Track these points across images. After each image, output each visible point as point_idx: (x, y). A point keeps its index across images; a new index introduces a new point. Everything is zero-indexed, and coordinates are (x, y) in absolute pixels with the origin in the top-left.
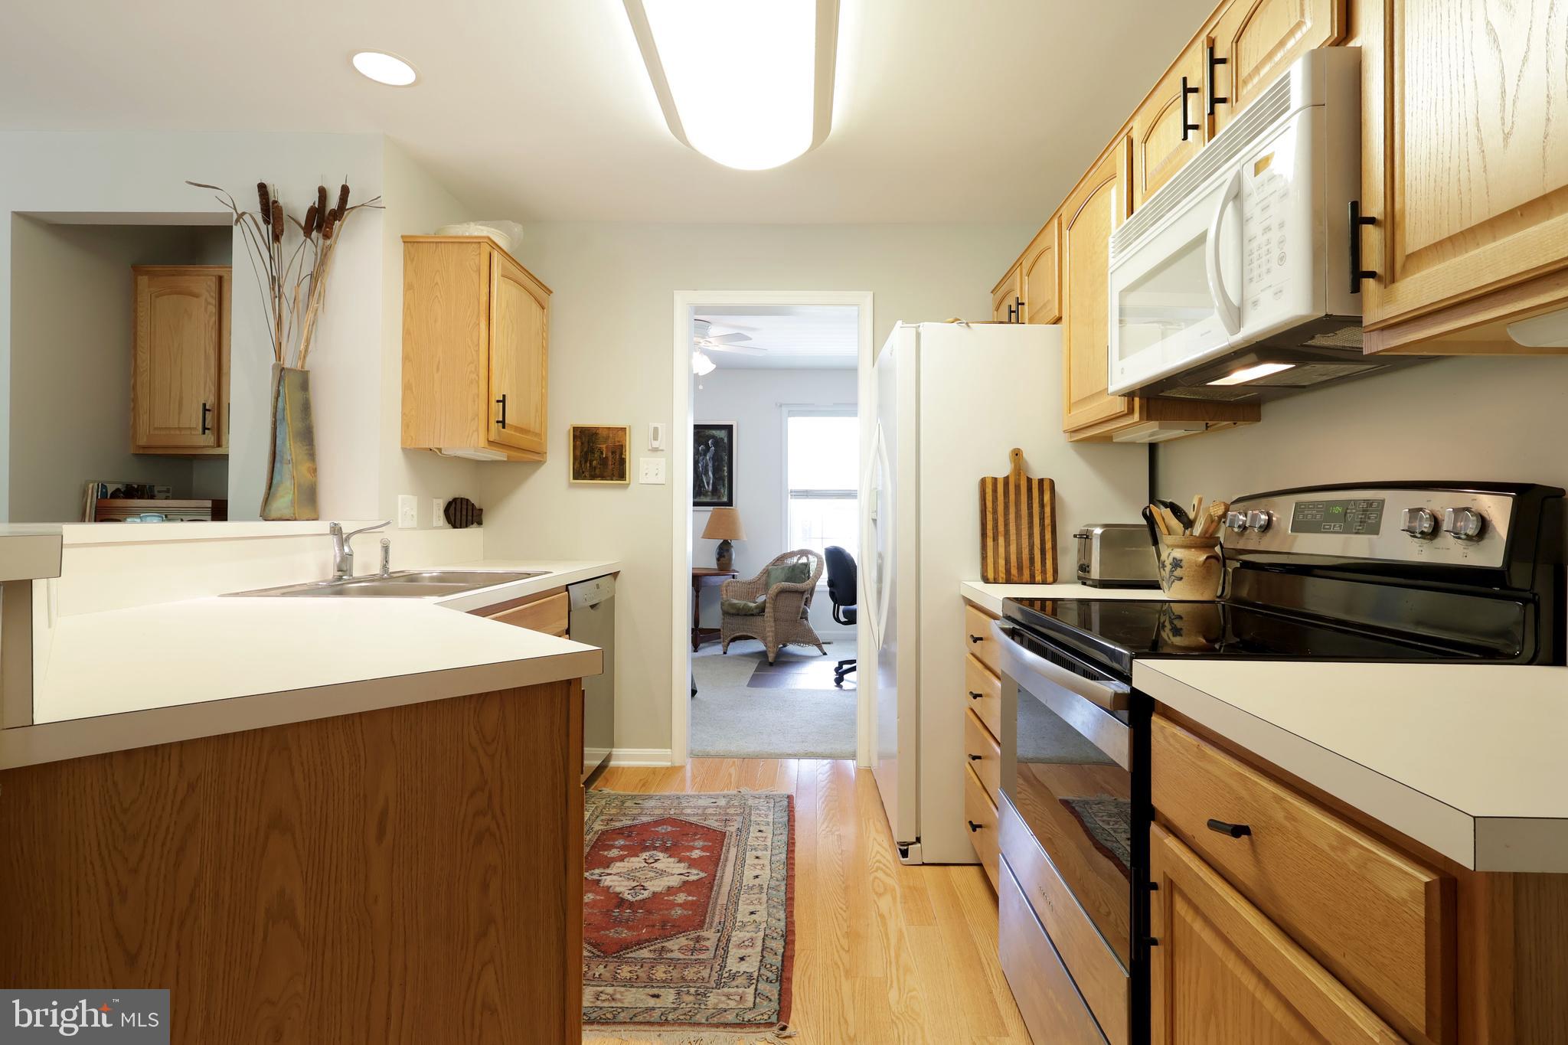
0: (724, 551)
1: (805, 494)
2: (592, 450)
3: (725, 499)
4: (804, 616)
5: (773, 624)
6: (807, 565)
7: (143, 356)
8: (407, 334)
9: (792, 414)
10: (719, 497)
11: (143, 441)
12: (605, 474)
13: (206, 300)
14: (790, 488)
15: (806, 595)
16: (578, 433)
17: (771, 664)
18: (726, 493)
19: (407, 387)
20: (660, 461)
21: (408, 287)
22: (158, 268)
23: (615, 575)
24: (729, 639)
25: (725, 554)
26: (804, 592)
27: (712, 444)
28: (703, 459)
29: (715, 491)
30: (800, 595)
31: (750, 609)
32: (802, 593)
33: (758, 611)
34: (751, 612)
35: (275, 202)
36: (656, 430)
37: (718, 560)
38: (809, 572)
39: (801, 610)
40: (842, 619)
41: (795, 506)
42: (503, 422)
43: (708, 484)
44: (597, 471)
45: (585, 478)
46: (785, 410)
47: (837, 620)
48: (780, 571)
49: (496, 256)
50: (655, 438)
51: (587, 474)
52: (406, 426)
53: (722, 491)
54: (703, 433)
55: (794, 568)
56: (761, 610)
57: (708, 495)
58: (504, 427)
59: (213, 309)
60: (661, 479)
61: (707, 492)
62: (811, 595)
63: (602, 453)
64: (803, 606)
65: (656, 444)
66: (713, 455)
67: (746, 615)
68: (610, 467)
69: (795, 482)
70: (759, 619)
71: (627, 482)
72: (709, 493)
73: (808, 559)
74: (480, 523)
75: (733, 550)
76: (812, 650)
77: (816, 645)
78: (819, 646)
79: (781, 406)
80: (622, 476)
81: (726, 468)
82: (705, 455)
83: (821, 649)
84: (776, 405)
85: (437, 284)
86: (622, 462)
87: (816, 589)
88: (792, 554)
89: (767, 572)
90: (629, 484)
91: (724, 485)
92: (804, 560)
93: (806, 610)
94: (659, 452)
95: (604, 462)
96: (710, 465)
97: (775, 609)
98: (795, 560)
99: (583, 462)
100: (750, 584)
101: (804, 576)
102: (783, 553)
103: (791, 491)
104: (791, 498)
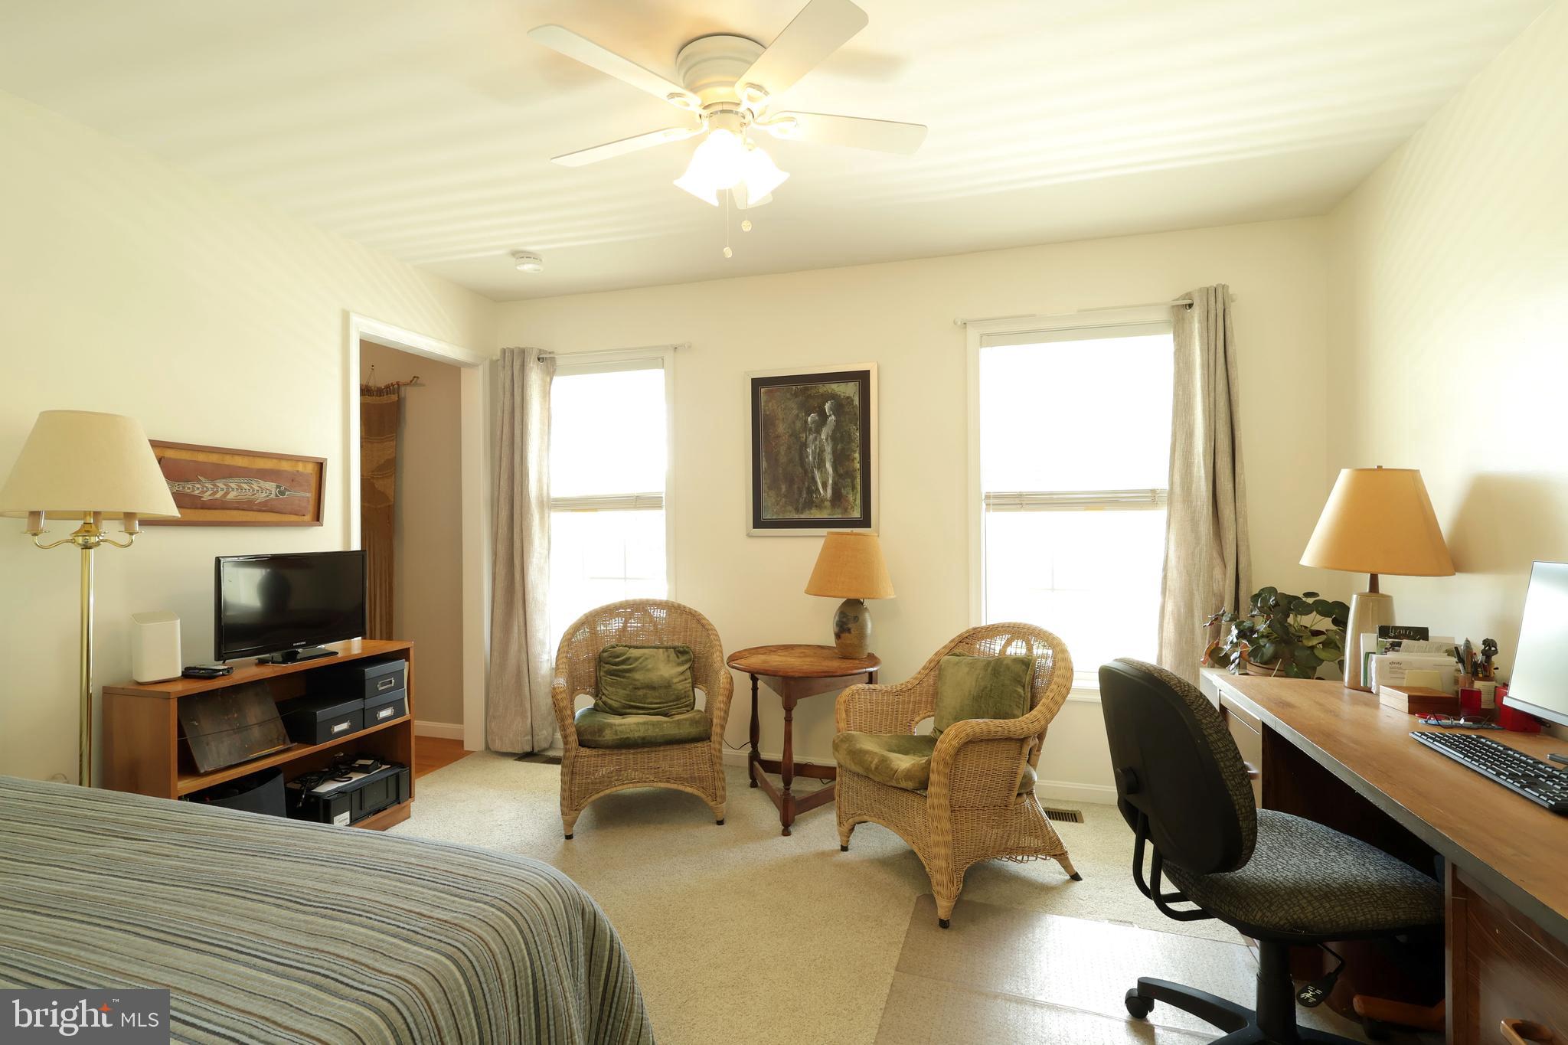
0: (850, 616)
1: (1017, 501)
3: (856, 514)
4: (1024, 786)
5: (946, 825)
6: (1028, 665)
9: (990, 339)
10: (845, 510)
14: (985, 489)
15: (1026, 742)
17: (944, 919)
18: (858, 502)
24: (851, 821)
25: (853, 624)
26: (1026, 734)
27: (831, 409)
28: (816, 439)
29: (838, 498)
30: (1014, 746)
31: (893, 773)
32: (1022, 741)
33: (911, 778)
34: (893, 783)
37: (838, 636)
38: (1033, 685)
39: (1019, 780)
41: (996, 525)
43: (825, 485)
46: (973, 334)
48: (966, 669)
53: (851, 498)
54: (813, 391)
55: (997, 667)
56: (920, 780)
57: (825, 507)
61: (823, 501)
62: (1041, 736)
64: (1022, 768)
66: (834, 431)
67: (885, 786)
69: (994, 478)
70: (913, 801)
72: (827, 504)
73: (1030, 648)
75: (867, 615)
77: (1054, 856)
78: (1062, 857)
79: (964, 326)
81: (857, 455)
82: (818, 432)
83: (1068, 865)
84: (955, 323)
88: (992, 631)
89: (936, 668)
91: (854, 488)
92: (1017, 649)
93: (1030, 774)
96: (828, 449)
97: (952, 784)
98: (997, 646)
100: (900, 693)
101: (1020, 690)
102: (973, 624)
103: (988, 497)
104: (987, 510)
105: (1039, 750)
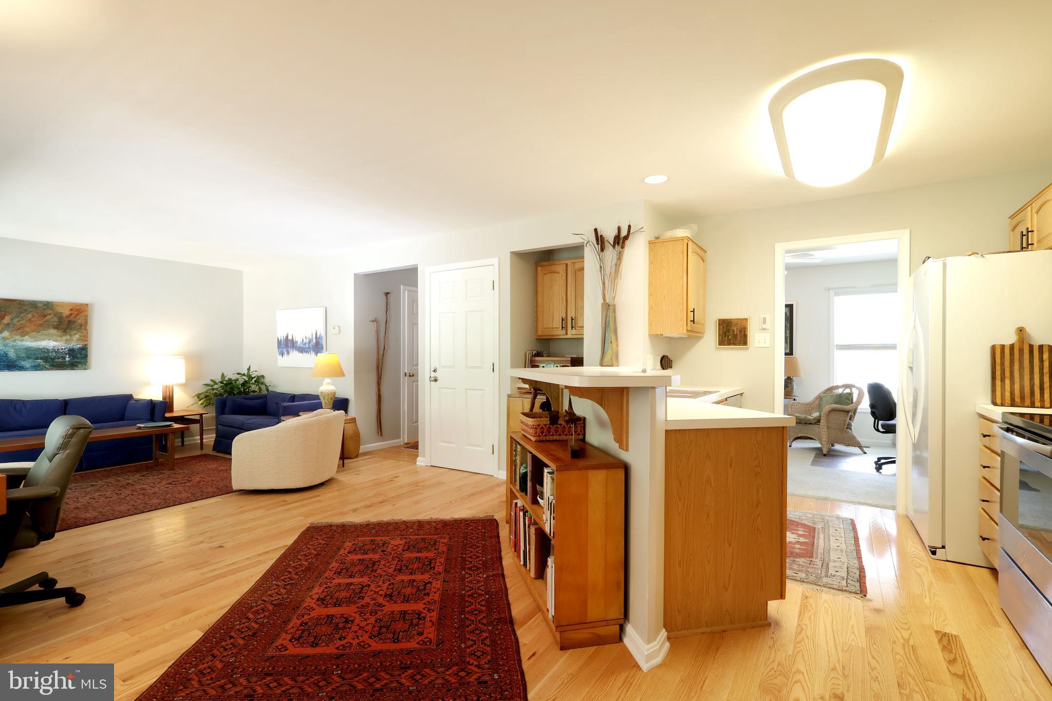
1: (848, 347)
2: (729, 331)
3: (788, 351)
4: (849, 427)
5: (826, 430)
6: (851, 394)
7: (540, 299)
8: (651, 284)
9: (837, 294)
11: (540, 333)
12: (736, 343)
13: (562, 274)
14: (836, 343)
15: (850, 413)
16: (721, 322)
17: (825, 455)
18: (789, 347)
19: (651, 308)
20: (767, 335)
21: (651, 263)
22: (544, 263)
23: (741, 394)
24: (793, 438)
25: (789, 385)
26: (850, 411)
30: (846, 414)
31: (809, 420)
32: (848, 412)
33: (815, 421)
34: (808, 422)
35: (601, 236)
36: (765, 319)
37: (785, 388)
38: (852, 399)
39: (846, 423)
40: (881, 429)
41: (838, 355)
42: (693, 321)
44: (732, 341)
45: (725, 345)
46: (832, 292)
47: (878, 430)
48: (830, 397)
49: (690, 244)
50: (764, 323)
51: (726, 343)
52: (650, 324)
55: (840, 396)
56: (818, 421)
58: (694, 323)
59: (564, 278)
60: (767, 345)
62: (855, 413)
63: (734, 332)
64: (848, 420)
65: (764, 326)
67: (806, 424)
68: (739, 339)
69: (838, 340)
70: (816, 426)
71: (748, 346)
74: (671, 367)
75: (796, 381)
76: (856, 450)
77: (858, 447)
78: (861, 447)
79: (829, 290)
80: (745, 343)
83: (862, 450)
84: (826, 289)
85: (663, 260)
86: (745, 336)
87: (858, 410)
88: (837, 387)
89: (820, 398)
90: (748, 348)
92: (848, 391)
93: (851, 423)
94: (766, 330)
95: (735, 336)
97: (828, 421)
98: (840, 391)
99: (724, 336)
100: (807, 404)
101: (848, 401)
102: (831, 386)
103: (837, 346)
104: (837, 350)
105: (854, 417)
